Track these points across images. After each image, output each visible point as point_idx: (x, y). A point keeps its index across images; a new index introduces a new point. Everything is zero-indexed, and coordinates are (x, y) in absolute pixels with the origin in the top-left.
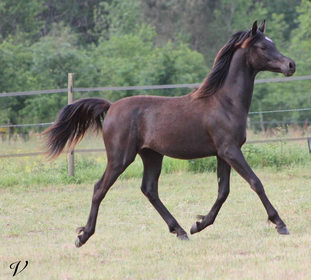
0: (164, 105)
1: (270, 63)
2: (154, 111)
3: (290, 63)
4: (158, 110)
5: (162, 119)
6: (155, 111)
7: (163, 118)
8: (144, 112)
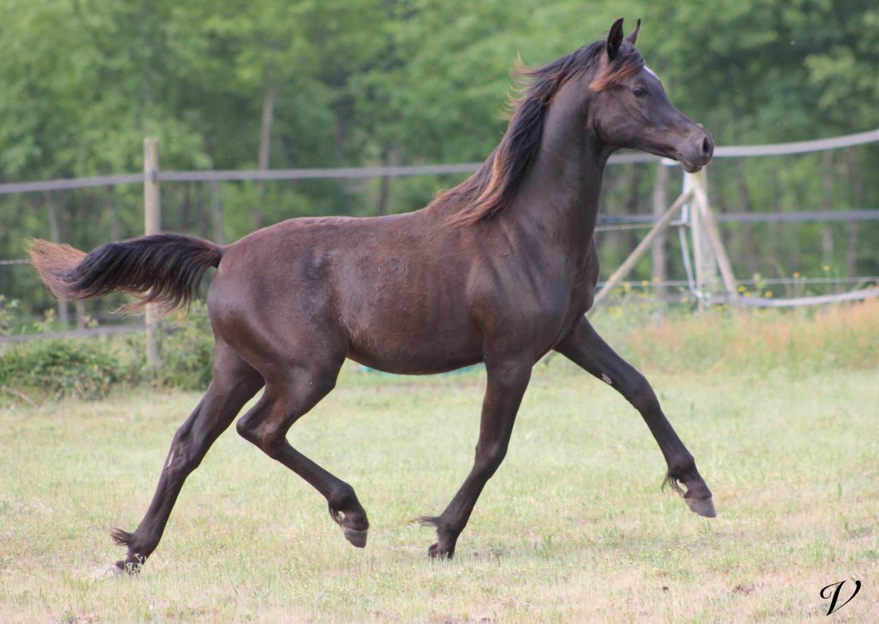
0: (372, 237)
1: (650, 131)
2: (352, 254)
3: (706, 139)
4: (362, 252)
5: (378, 273)
6: (355, 253)
7: (379, 270)
8: (330, 257)
